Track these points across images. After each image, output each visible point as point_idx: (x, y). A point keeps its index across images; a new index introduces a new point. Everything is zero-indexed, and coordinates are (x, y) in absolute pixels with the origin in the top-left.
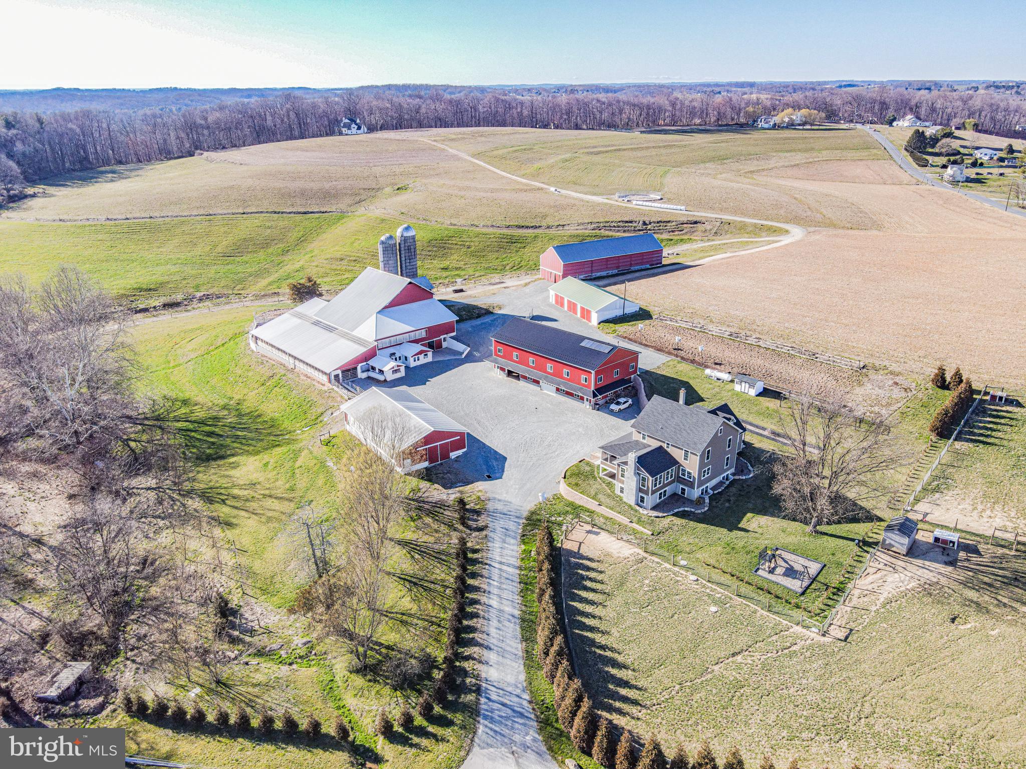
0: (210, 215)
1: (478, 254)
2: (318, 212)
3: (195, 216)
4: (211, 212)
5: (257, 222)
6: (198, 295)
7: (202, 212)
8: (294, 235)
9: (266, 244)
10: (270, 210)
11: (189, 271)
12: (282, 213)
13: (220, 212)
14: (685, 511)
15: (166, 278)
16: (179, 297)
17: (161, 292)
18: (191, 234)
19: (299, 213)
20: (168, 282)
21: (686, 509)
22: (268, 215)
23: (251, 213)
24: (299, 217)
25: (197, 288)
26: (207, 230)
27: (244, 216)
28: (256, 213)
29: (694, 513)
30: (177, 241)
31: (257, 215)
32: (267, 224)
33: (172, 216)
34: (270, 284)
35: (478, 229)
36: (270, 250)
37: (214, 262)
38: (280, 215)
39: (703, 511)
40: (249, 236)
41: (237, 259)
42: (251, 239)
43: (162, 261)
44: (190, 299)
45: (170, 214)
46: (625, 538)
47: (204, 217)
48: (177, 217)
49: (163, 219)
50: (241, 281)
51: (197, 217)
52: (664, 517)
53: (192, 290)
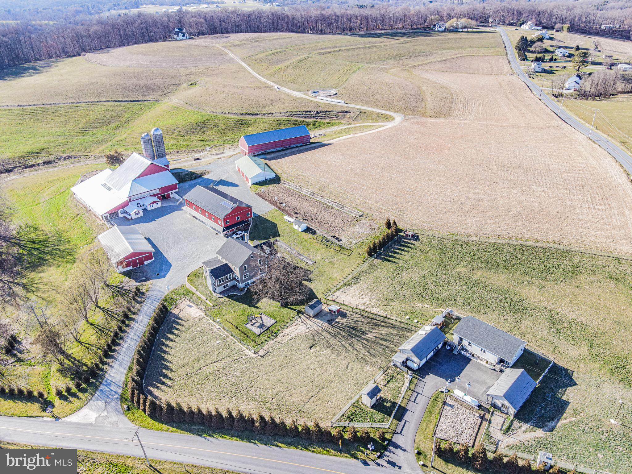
0: (78, 103)
1: (223, 131)
2: (141, 101)
3: (69, 103)
4: (79, 101)
5: (104, 108)
6: (64, 156)
7: (73, 101)
8: (125, 116)
9: (108, 122)
10: (114, 100)
11: (62, 140)
12: (120, 101)
13: (84, 101)
15: (47, 145)
16: (52, 158)
17: (43, 154)
18: (66, 115)
19: (131, 101)
20: (48, 148)
21: (234, 294)
22: (111, 103)
23: (102, 101)
24: (129, 104)
25: (64, 152)
26: (75, 113)
27: (98, 103)
28: (105, 101)
29: (237, 295)
30: (56, 120)
31: (105, 103)
32: (111, 109)
33: (56, 104)
34: (106, 149)
35: (225, 115)
36: (109, 126)
37: (76, 134)
38: (119, 103)
39: (241, 294)
40: (98, 117)
41: (90, 132)
42: (99, 119)
43: (47, 133)
44: (58, 159)
45: (55, 102)
46: (201, 308)
47: (75, 104)
48: (58, 104)
49: (51, 105)
50: (89, 147)
51: (70, 104)
52: (222, 297)
53: (61, 153)
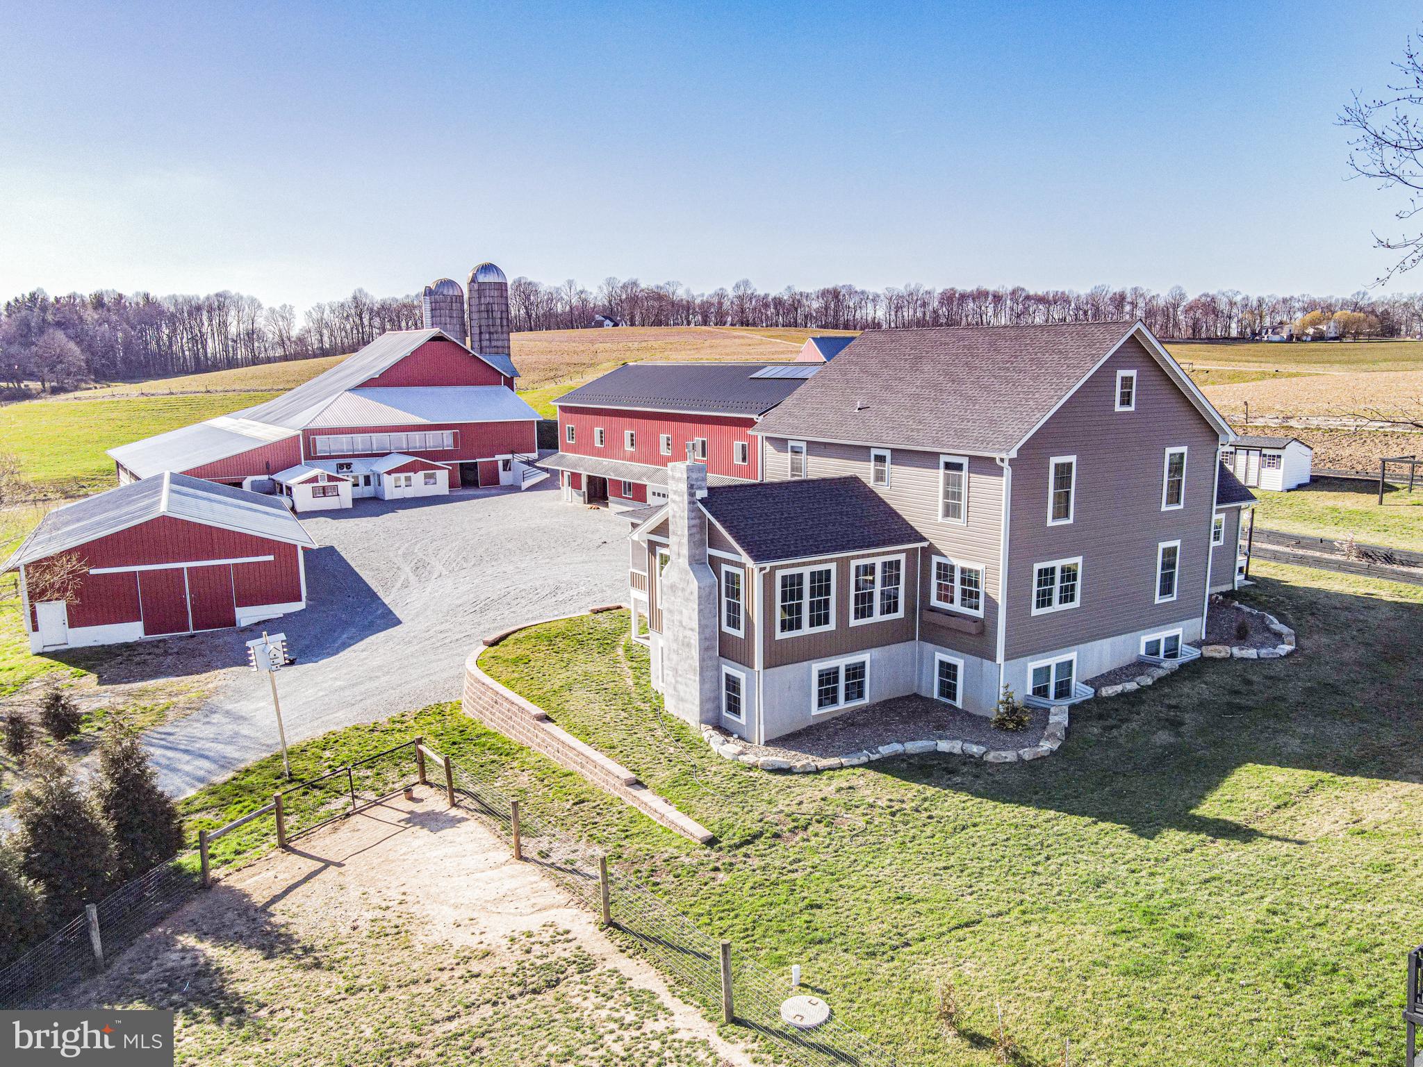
14: (936, 754)
21: (943, 746)
29: (979, 762)
39: (1027, 754)
52: (818, 771)
